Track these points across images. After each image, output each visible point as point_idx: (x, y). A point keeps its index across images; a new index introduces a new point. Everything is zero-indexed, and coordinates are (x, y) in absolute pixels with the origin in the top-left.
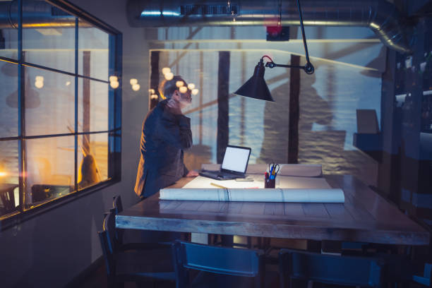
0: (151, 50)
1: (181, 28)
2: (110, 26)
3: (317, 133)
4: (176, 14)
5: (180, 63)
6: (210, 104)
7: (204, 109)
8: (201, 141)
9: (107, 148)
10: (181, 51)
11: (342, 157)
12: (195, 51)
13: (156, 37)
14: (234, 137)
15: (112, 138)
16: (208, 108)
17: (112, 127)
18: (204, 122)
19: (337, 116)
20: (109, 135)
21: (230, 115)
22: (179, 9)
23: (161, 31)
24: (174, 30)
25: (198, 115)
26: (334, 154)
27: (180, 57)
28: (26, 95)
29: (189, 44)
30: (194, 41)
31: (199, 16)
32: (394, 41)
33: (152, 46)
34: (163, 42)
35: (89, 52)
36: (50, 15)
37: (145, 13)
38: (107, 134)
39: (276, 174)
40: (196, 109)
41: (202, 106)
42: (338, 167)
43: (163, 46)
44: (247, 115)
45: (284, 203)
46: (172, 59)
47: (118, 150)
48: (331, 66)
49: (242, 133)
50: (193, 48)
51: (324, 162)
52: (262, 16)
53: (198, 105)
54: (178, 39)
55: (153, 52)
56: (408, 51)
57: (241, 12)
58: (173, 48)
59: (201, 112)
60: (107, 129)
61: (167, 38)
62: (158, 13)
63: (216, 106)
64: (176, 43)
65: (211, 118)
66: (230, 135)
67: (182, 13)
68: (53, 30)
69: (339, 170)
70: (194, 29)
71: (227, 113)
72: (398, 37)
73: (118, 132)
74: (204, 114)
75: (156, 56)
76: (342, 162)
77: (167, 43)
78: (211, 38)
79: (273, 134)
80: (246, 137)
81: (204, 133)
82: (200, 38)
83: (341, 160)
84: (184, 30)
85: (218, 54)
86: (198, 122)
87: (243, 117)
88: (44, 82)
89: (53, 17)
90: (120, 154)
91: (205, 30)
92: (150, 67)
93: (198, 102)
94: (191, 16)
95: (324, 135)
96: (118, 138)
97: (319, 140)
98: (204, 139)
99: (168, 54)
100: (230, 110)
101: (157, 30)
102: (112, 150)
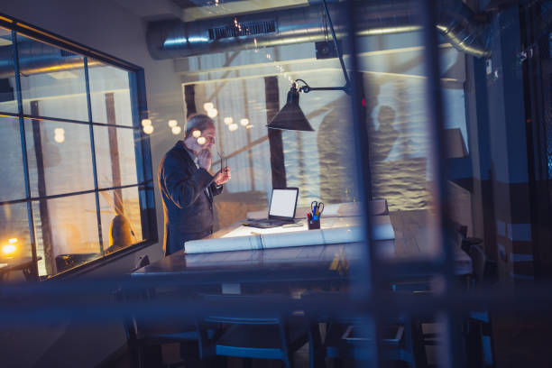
0: (183, 85)
1: (215, 55)
2: (126, 63)
3: (392, 163)
4: (204, 39)
5: (220, 95)
6: (260, 141)
7: (253, 148)
8: (253, 186)
9: (138, 206)
10: (220, 81)
11: (424, 189)
12: (236, 79)
13: (187, 68)
14: (293, 177)
15: (143, 192)
16: (258, 145)
17: (142, 180)
18: (255, 164)
19: (414, 140)
20: (140, 189)
21: (285, 151)
22: (207, 33)
23: (193, 60)
24: (207, 58)
25: (248, 155)
26: (415, 186)
27: (218, 88)
28: (43, 152)
29: (228, 72)
30: (232, 68)
31: (231, 38)
32: (467, 44)
33: (184, 79)
34: (196, 74)
35: (112, 94)
36: (59, 56)
37: (169, 42)
38: (137, 188)
39: (320, 214)
40: (244, 149)
41: (250, 144)
42: (422, 202)
43: (197, 79)
44: (306, 151)
45: (325, 245)
46: (210, 91)
47: (152, 206)
48: (400, 81)
49: (302, 172)
50: (232, 77)
51: (405, 198)
52: (305, 31)
53: (246, 144)
54: (213, 66)
55: (187, 87)
56: (486, 53)
57: (280, 29)
58: (209, 78)
59: (250, 152)
60: (136, 183)
61: (200, 68)
62: (183, 40)
63: (267, 142)
64: (212, 72)
65: (263, 158)
66: (288, 176)
67: (211, 37)
68: (68, 72)
69: (423, 206)
70: (231, 54)
71: (281, 149)
72: (471, 38)
73: (150, 185)
74: (254, 154)
75: (190, 91)
76: (426, 196)
77: (202, 74)
78: (252, 62)
79: (338, 170)
80: (307, 176)
81: (256, 177)
82: (239, 64)
83: (424, 193)
84: (219, 57)
85: (263, 80)
86: (248, 164)
87: (301, 153)
88: (65, 135)
89: (63, 58)
90: (154, 210)
91: (243, 54)
92: (185, 105)
93: (246, 140)
94: (222, 40)
95: (400, 165)
96: (150, 191)
97: (394, 171)
98: (256, 183)
99: (204, 87)
100: (284, 147)
101: (187, 60)
102: (144, 207)
